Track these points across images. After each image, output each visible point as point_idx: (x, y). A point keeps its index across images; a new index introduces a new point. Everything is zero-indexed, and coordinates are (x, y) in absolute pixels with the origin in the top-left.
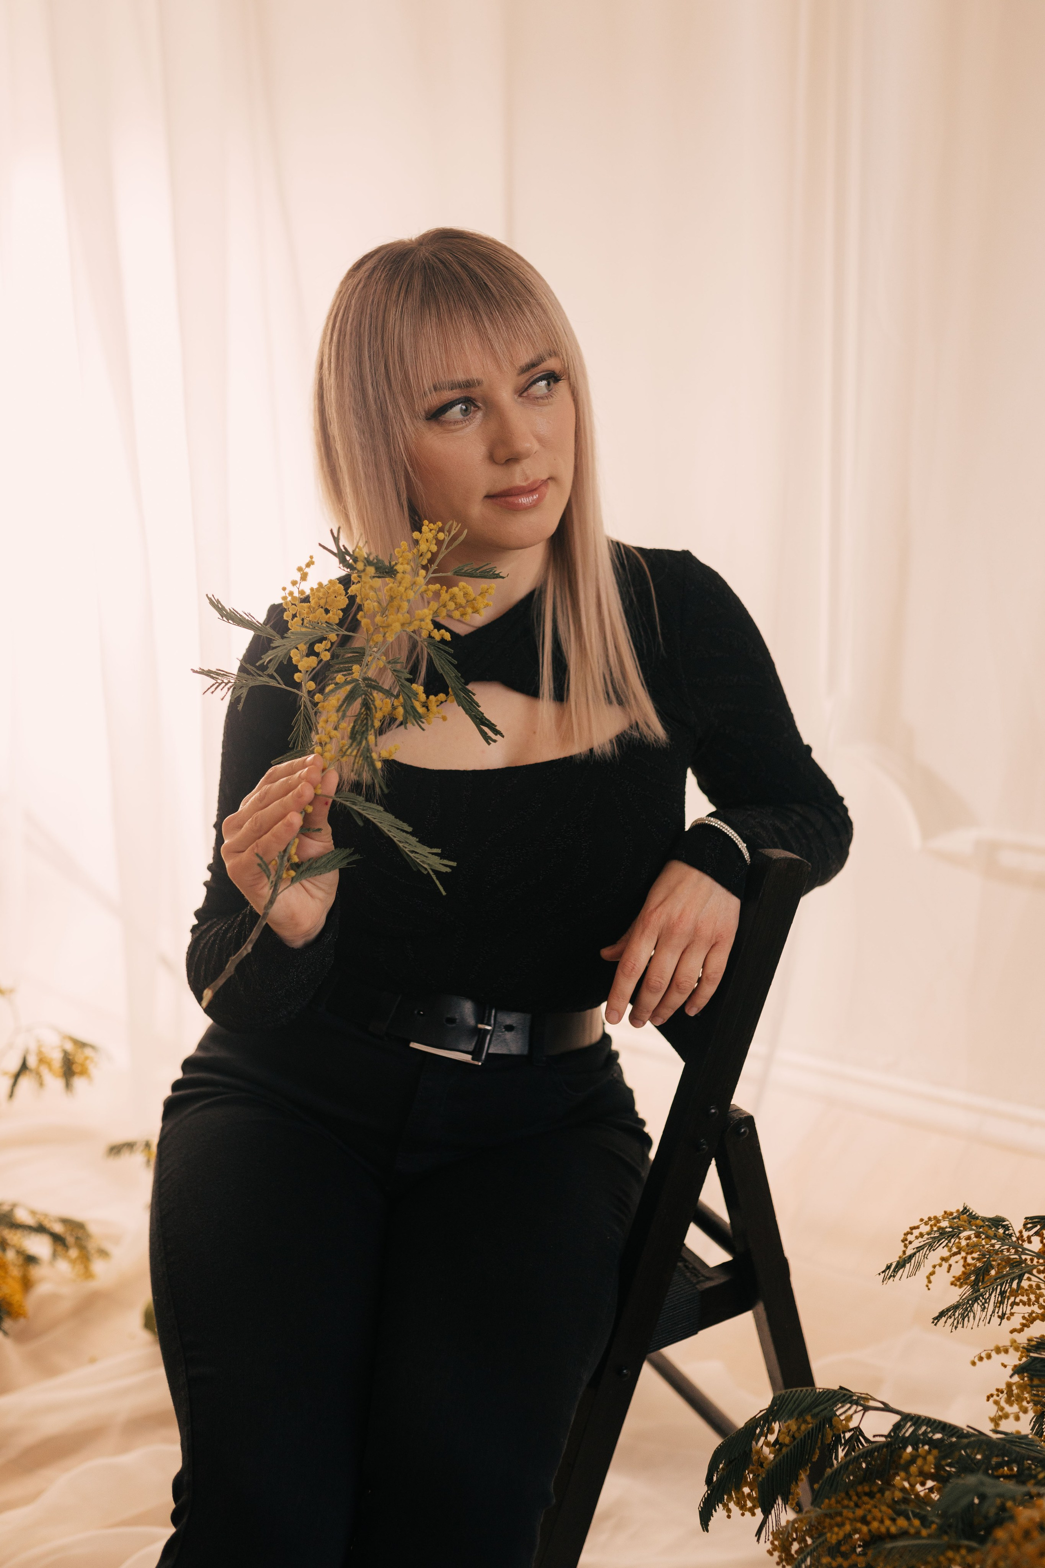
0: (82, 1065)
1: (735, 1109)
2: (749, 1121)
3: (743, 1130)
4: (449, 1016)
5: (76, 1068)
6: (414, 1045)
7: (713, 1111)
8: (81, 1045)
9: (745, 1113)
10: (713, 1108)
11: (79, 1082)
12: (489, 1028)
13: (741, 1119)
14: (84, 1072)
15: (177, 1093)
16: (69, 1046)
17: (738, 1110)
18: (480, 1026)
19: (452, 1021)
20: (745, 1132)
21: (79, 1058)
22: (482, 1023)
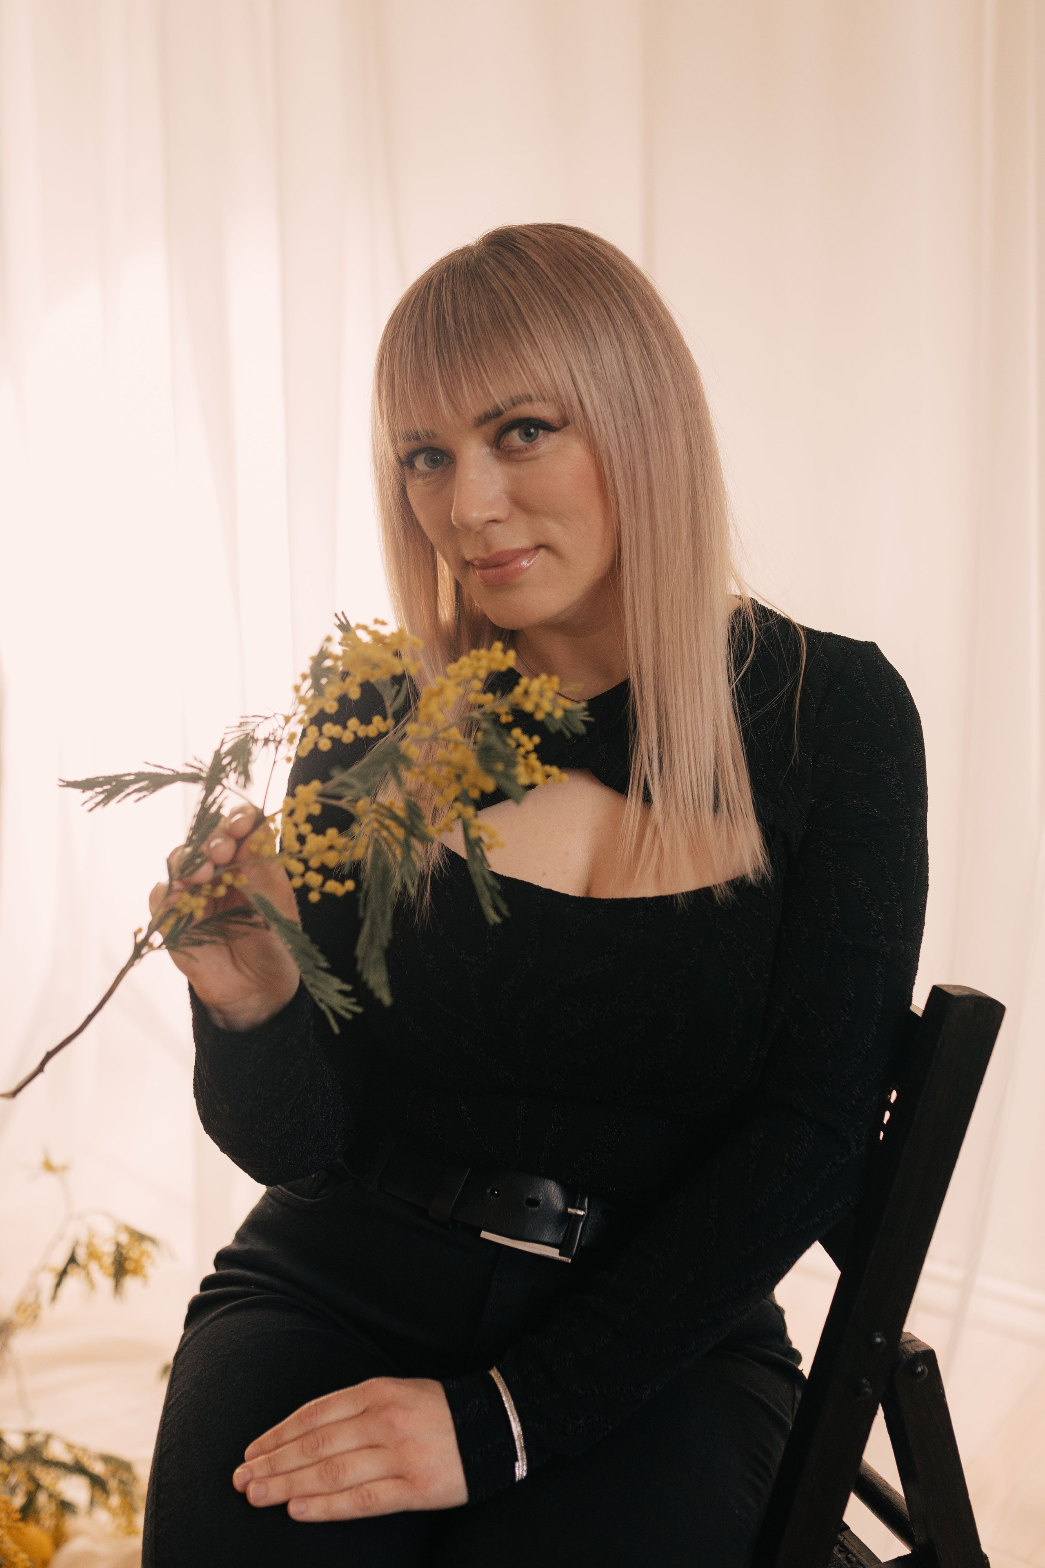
0: (137, 1262)
1: (909, 1338)
2: (929, 1356)
3: (920, 1369)
4: (530, 1196)
5: (129, 1265)
6: (485, 1235)
7: (878, 1340)
8: (140, 1237)
9: (924, 1344)
10: (879, 1336)
11: (130, 1283)
12: (581, 1213)
13: (917, 1353)
14: (137, 1271)
15: (204, 1293)
16: (124, 1239)
17: (914, 1340)
18: (570, 1210)
19: (535, 1203)
20: (923, 1371)
21: (134, 1254)
22: (573, 1207)
